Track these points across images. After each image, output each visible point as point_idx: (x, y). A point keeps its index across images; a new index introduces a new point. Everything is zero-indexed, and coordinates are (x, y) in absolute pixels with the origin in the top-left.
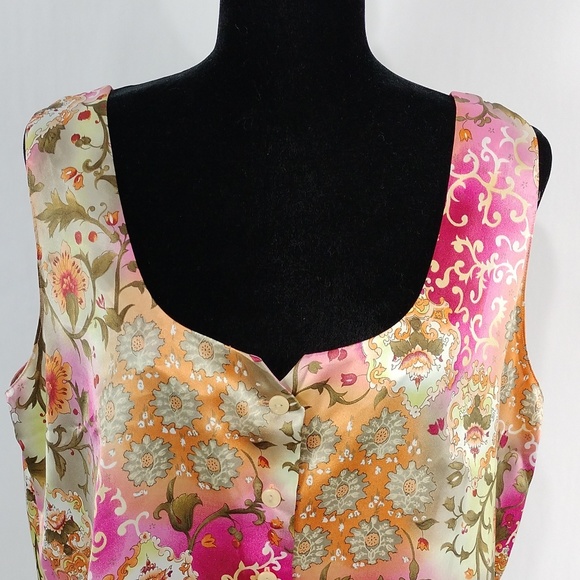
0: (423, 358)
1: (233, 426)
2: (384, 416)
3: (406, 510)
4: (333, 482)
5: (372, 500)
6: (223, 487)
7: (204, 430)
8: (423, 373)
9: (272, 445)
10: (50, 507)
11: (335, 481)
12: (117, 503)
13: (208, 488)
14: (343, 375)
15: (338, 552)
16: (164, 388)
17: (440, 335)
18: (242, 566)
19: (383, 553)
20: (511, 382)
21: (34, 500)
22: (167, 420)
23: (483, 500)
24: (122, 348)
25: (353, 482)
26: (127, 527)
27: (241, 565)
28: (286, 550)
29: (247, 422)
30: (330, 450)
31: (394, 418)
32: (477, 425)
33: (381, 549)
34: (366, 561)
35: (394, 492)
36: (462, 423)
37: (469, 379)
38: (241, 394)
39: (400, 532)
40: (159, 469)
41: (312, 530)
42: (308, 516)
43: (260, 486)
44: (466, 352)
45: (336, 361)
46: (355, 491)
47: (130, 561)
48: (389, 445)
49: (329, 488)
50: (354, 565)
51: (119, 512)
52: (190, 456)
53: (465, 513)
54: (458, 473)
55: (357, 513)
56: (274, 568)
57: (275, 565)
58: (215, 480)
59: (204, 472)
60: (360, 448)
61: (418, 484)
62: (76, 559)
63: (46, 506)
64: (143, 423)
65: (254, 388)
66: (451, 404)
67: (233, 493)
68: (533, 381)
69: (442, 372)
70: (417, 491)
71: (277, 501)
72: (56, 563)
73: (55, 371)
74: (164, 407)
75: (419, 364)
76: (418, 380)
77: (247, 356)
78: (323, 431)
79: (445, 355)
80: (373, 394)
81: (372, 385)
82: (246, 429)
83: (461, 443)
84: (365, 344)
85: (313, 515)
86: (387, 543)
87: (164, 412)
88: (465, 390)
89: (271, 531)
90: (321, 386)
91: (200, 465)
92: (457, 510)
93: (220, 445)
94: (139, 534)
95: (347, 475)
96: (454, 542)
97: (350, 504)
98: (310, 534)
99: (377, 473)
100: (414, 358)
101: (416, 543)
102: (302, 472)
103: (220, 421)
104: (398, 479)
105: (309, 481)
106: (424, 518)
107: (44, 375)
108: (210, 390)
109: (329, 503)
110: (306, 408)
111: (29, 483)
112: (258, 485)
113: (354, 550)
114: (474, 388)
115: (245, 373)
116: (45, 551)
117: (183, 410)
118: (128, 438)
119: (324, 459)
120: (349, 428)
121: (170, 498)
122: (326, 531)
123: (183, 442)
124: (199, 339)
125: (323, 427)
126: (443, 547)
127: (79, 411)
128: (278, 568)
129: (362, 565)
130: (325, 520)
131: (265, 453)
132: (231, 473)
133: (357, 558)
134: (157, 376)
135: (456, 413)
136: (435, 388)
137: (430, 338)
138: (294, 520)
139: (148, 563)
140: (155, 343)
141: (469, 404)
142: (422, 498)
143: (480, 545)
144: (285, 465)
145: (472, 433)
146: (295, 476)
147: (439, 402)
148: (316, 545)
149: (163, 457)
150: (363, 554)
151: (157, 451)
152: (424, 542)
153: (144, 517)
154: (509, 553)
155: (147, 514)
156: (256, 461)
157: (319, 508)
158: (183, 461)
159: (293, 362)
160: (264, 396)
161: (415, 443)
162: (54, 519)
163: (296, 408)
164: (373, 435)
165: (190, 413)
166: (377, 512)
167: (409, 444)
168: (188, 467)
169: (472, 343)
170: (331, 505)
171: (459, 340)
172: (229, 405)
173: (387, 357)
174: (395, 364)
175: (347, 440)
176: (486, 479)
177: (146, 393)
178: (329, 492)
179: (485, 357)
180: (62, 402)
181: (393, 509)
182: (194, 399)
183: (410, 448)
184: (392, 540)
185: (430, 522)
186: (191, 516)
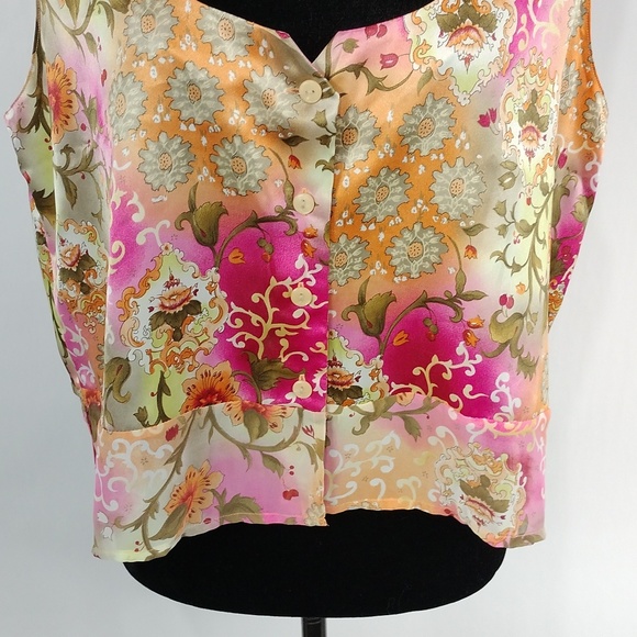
0: (473, 33)
1: (259, 120)
2: (429, 103)
3: (453, 214)
4: (372, 182)
5: (416, 205)
6: (250, 192)
7: (227, 124)
8: (474, 52)
9: (303, 140)
10: (63, 241)
11: (374, 181)
12: (134, 209)
13: (233, 194)
14: (382, 56)
15: (378, 265)
16: (181, 76)
17: (494, 9)
18: (273, 282)
19: (427, 265)
20: (573, 88)
21: (45, 243)
22: (185, 114)
23: (538, 211)
24: (131, 31)
25: (394, 184)
26: (146, 235)
27: (273, 279)
28: (321, 262)
29: (275, 114)
30: (368, 146)
31: (440, 106)
32: (533, 125)
33: (425, 260)
34: (408, 274)
35: (440, 194)
36: (516, 118)
37: (526, 68)
38: (268, 80)
39: (446, 240)
40: (179, 173)
41: (349, 239)
42: (345, 223)
43: (291, 190)
44: (523, 34)
45: (374, 38)
46: (396, 194)
47: (152, 274)
48: (434, 139)
49: (367, 190)
50: (395, 279)
51: (137, 218)
52: (213, 158)
53: (518, 221)
54: (510, 174)
55: (399, 220)
56: (308, 283)
57: (309, 280)
58: (240, 183)
59: (228, 175)
60: (403, 143)
61: (466, 183)
62: (94, 298)
63: (58, 242)
64: (158, 117)
65: (283, 73)
66: (505, 94)
67: (262, 198)
68: (597, 89)
69: (496, 53)
70: (465, 192)
71: (310, 207)
72: (73, 305)
73: (58, 82)
74: (181, 99)
75: (469, 41)
76: (468, 60)
77: (273, 32)
78: (360, 123)
79: (499, 33)
80: (417, 76)
81: (416, 66)
82: (274, 121)
83: (515, 141)
84: (407, 17)
85: (350, 222)
86: (432, 253)
87: (181, 105)
88: (521, 80)
89: (305, 241)
90: (358, 69)
91: (224, 167)
92: (508, 215)
93: (245, 142)
94: (160, 244)
95: (388, 175)
96: (505, 250)
97: (391, 209)
98: (348, 244)
99: (420, 172)
100: (463, 34)
101: (462, 251)
102: (337, 172)
103: (244, 114)
104: (443, 179)
105: (345, 183)
106: (472, 223)
107: (46, 92)
108: (232, 77)
109: (368, 207)
110: (341, 95)
111: (38, 225)
112: (289, 189)
113: (395, 262)
114: (532, 80)
115: (271, 55)
116: (61, 294)
117: (203, 102)
118: (142, 134)
119: (361, 156)
120: (390, 118)
121: (193, 208)
122: (364, 241)
123: (204, 141)
124: (218, 16)
125: (360, 119)
126: (493, 255)
127: (87, 125)
128: (313, 283)
129: (404, 279)
130: (364, 228)
131: (297, 151)
132: (258, 175)
133: (399, 271)
134: (171, 61)
135: (510, 106)
136: (487, 72)
137: (482, 12)
138: (330, 227)
139: (172, 278)
140: (167, 22)
141: (525, 99)
142: (471, 201)
143: (533, 259)
144: (318, 163)
145: (528, 133)
146: (329, 176)
147: (491, 89)
148: (354, 257)
149: (183, 159)
150: (406, 266)
151: (175, 151)
152: (472, 250)
153: (164, 226)
154: (564, 291)
155: (168, 223)
156: (286, 160)
157: (356, 213)
158: (205, 163)
159: (325, 40)
160: (294, 82)
161: (463, 136)
162: (68, 255)
163: (330, 94)
164: (417, 127)
165: (211, 104)
166: (420, 218)
167: (457, 137)
168: (211, 171)
169: (530, 25)
170: (369, 210)
171: (516, 17)
172: (255, 94)
173: (433, 32)
174: (442, 40)
175: (387, 132)
176: (541, 189)
177: (160, 82)
178: (367, 195)
179: (544, 46)
180: (68, 117)
181: (438, 214)
182: (215, 88)
183: (458, 142)
184: (437, 250)
185: (479, 227)
186: (216, 227)
